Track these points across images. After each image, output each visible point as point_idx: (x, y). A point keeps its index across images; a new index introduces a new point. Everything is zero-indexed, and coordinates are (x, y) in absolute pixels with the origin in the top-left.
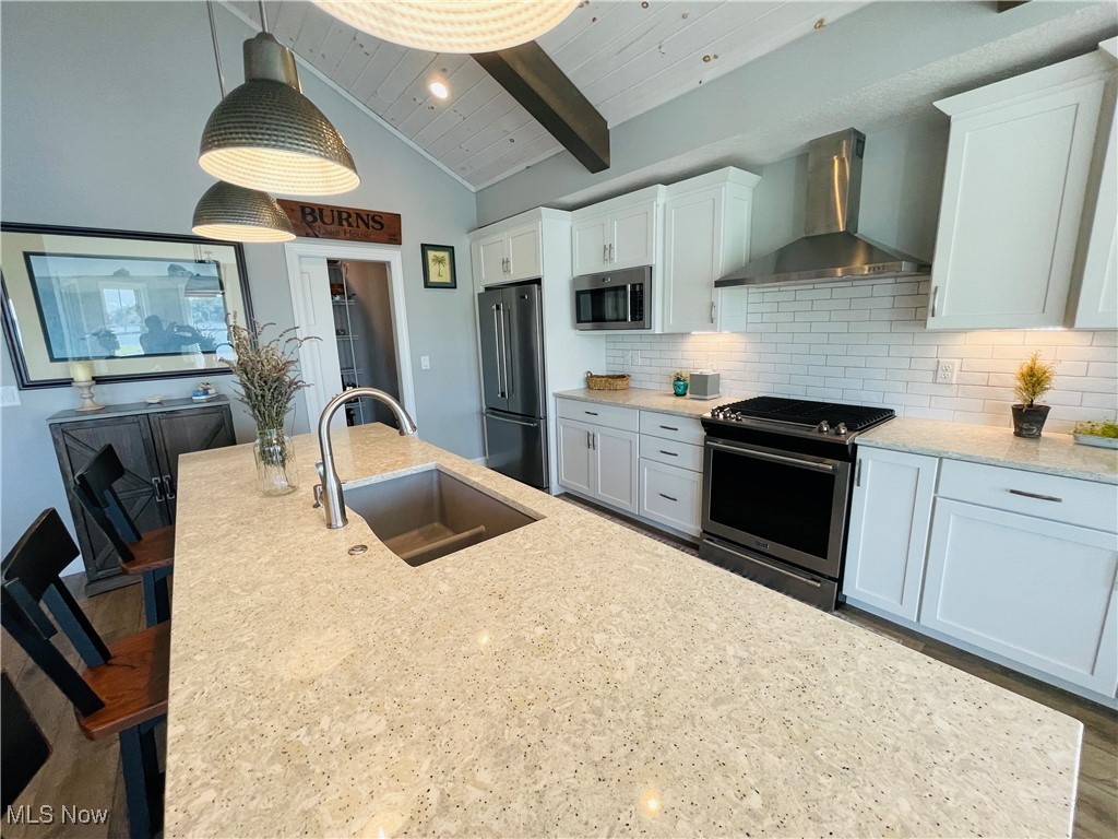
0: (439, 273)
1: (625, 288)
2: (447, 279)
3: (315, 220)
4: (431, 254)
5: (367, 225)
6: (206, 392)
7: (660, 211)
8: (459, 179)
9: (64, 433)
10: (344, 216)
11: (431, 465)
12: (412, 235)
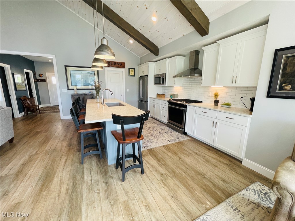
0: (132, 73)
1: (161, 77)
2: (133, 74)
3: (110, 64)
4: (130, 70)
5: (119, 65)
6: (91, 92)
7: (168, 63)
8: (137, 55)
9: (73, 96)
10: (115, 63)
11: (118, 102)
12: (127, 66)
